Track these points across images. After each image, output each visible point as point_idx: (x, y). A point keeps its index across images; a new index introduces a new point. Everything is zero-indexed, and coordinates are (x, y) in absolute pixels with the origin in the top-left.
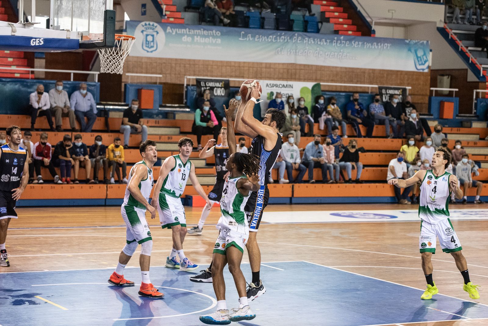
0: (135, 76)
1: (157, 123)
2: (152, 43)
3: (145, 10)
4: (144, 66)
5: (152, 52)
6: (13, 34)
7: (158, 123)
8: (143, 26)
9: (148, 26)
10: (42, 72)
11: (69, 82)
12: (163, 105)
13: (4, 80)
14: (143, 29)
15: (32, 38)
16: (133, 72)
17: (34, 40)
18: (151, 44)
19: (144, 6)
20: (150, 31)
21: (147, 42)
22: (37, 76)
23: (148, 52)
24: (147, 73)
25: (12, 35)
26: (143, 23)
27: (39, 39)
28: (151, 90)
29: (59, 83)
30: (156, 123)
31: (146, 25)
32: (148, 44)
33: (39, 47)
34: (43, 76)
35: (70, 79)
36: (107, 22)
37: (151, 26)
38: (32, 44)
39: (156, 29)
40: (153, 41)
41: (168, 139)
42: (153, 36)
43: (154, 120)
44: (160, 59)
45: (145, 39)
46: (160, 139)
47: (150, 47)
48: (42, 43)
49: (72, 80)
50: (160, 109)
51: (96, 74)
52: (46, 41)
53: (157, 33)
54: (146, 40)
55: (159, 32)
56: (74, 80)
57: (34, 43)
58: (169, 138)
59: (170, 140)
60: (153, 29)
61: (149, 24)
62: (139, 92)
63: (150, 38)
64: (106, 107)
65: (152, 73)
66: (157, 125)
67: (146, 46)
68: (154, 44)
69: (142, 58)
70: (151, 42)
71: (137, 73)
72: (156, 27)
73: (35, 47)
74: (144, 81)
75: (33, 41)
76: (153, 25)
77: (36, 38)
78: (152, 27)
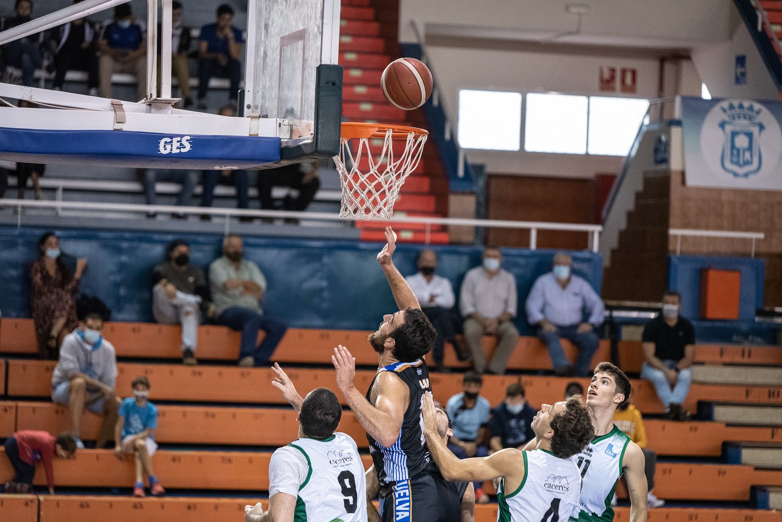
0: (701, 238)
1: (746, 354)
2: (747, 155)
3: (742, 70)
4: (726, 211)
5: (746, 175)
6: (118, 126)
7: (750, 355)
8: (724, 110)
9: (737, 110)
10: (468, 227)
11: (525, 252)
12: (767, 309)
13: (363, 246)
14: (725, 117)
15: (162, 136)
16: (697, 227)
17: (168, 140)
18: (744, 154)
19: (741, 60)
20: (742, 124)
21: (735, 152)
22: (454, 238)
23: (736, 175)
24: (733, 229)
25: (115, 130)
26: (725, 104)
27: (179, 139)
28: (734, 270)
29: (491, 252)
30: (743, 355)
31: (731, 107)
32: (738, 155)
33: (180, 157)
34: (468, 238)
35: (527, 244)
36: (321, 93)
37: (746, 111)
38: (163, 151)
39: (759, 119)
40: (750, 148)
41: (769, 396)
42: (750, 135)
43: (738, 348)
44: (768, 193)
45: (729, 146)
46: (747, 394)
47: (741, 162)
48: (188, 147)
49: (533, 245)
50: (757, 319)
51: (593, 233)
52: (196, 141)
53: (762, 127)
54: (733, 146)
55: (764, 124)
56: (539, 244)
57: (168, 147)
58: (771, 394)
59: (773, 400)
60: (750, 119)
61: (741, 106)
62: (701, 276)
63: (742, 142)
64: (616, 314)
65: (747, 230)
66: (746, 360)
67: (732, 162)
68: (751, 156)
69: (719, 191)
70: (744, 151)
71: (707, 228)
72: (758, 112)
73: (170, 157)
74: (724, 249)
75: (166, 142)
76: (751, 108)
77: (172, 136)
78: (750, 113)
